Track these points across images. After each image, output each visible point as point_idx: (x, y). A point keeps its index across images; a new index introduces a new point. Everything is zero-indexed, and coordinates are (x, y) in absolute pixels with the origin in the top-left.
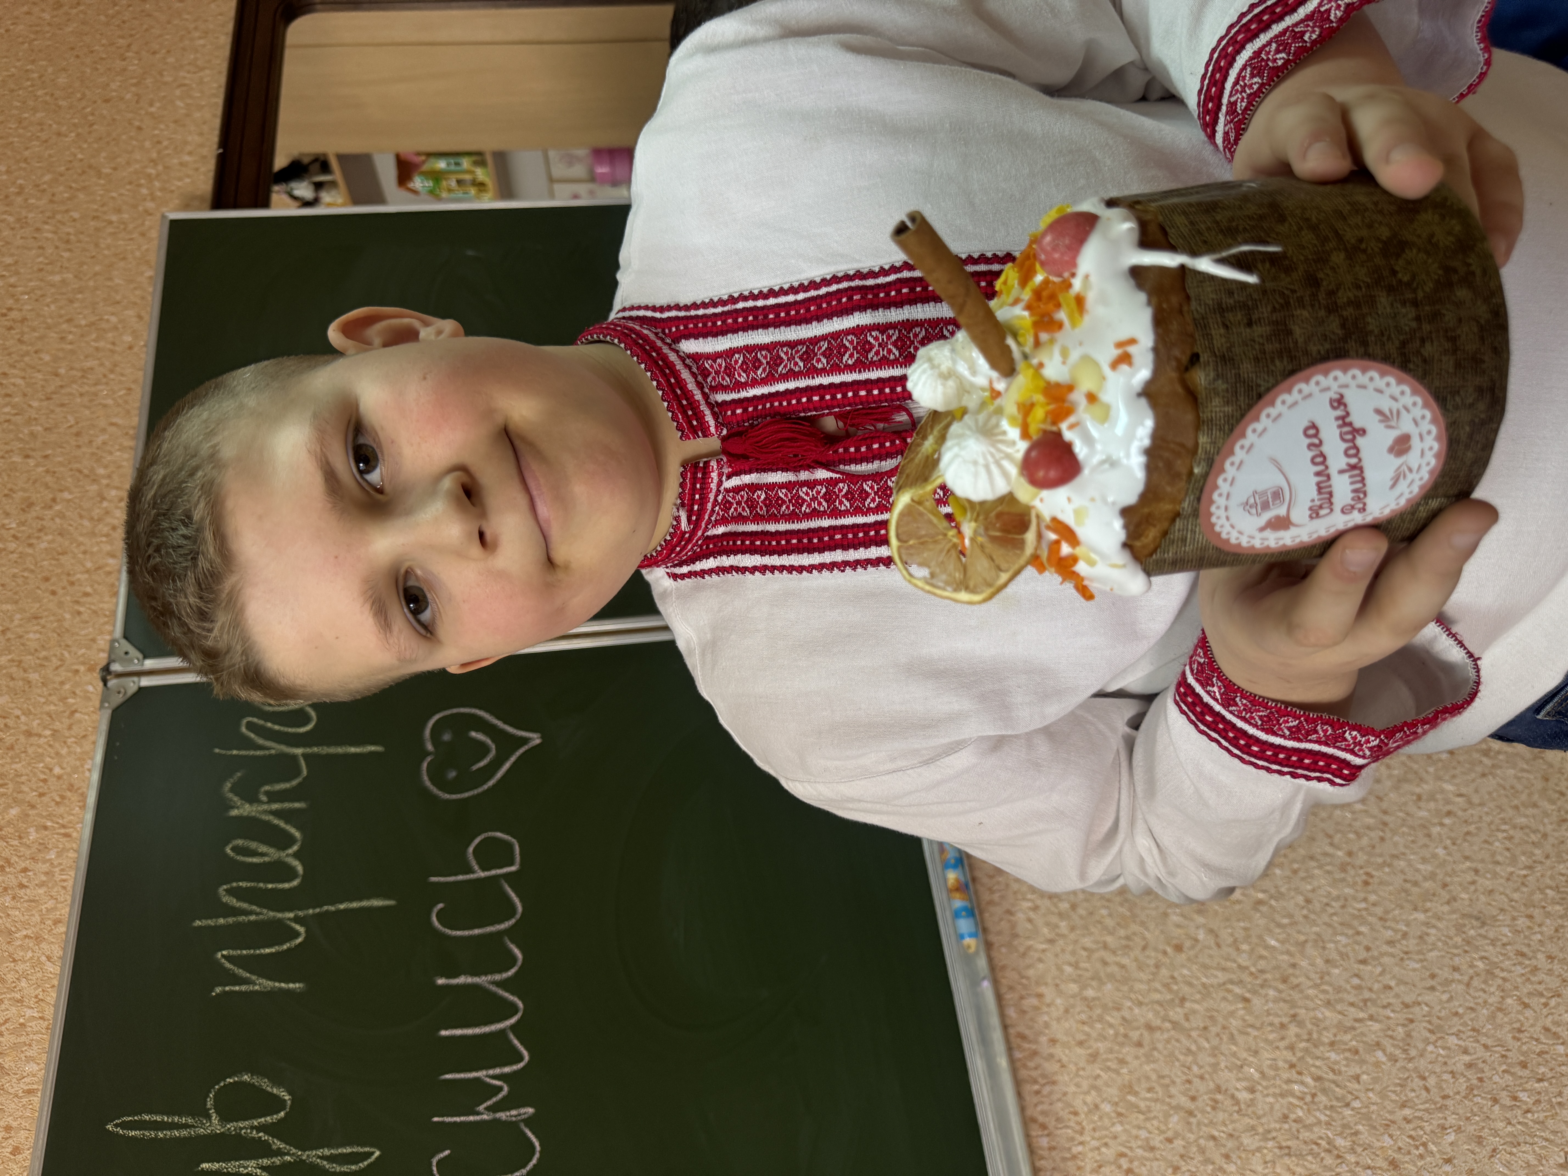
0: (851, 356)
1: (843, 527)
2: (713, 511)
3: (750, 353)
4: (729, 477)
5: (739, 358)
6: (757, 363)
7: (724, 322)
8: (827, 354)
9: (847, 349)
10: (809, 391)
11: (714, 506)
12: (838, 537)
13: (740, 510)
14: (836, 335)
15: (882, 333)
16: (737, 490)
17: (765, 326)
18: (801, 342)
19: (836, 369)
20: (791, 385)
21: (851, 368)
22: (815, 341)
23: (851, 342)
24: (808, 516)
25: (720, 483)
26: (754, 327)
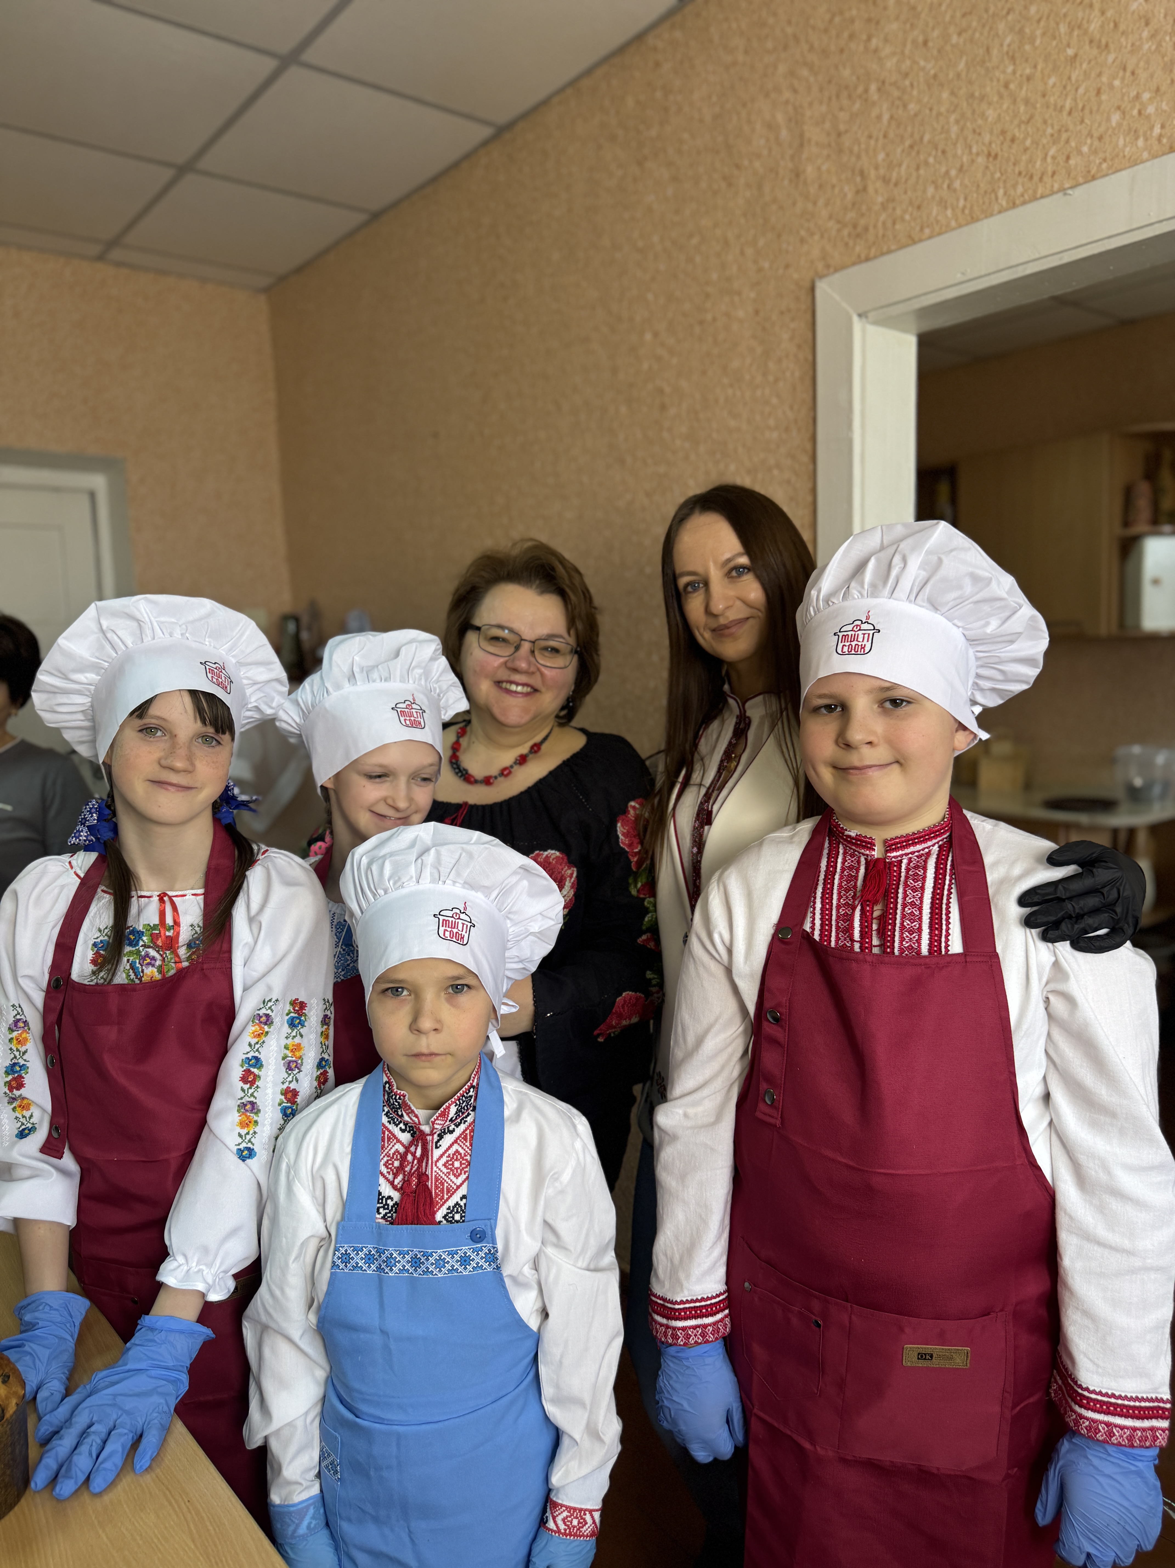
0: (908, 924)
1: (832, 909)
2: (851, 849)
3: (922, 878)
4: (866, 859)
5: (921, 873)
6: (915, 880)
7: (942, 868)
8: (912, 914)
9: (912, 923)
10: (896, 903)
11: (853, 850)
12: (827, 906)
13: (849, 861)
14: (920, 919)
15: (916, 940)
16: (859, 862)
17: (934, 888)
18: (922, 902)
19: (903, 917)
20: (900, 895)
21: (902, 924)
22: (920, 909)
23: (915, 926)
24: (839, 893)
25: (864, 855)
26: (935, 882)
